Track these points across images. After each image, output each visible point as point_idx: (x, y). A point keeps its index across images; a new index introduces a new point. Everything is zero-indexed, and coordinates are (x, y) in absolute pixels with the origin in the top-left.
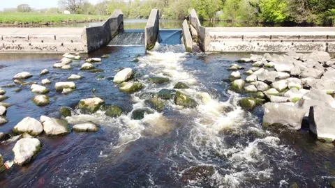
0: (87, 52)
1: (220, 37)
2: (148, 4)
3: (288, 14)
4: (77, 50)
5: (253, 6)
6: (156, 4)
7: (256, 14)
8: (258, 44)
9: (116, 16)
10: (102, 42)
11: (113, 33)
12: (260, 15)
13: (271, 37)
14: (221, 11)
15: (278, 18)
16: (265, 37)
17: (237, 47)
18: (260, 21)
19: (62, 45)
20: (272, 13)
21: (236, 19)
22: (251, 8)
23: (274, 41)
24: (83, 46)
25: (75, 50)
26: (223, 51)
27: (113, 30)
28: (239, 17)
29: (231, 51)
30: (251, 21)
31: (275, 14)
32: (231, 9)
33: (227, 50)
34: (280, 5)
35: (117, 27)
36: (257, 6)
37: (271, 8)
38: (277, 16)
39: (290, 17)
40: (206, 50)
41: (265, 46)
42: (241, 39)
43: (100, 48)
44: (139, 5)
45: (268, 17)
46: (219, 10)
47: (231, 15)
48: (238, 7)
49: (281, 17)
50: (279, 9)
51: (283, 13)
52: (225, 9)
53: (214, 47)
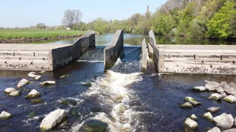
0: (52, 70)
1: (174, 56)
2: (123, 23)
3: (231, 33)
4: (44, 68)
5: (200, 25)
6: (128, 23)
7: (204, 32)
8: (211, 67)
9: (88, 36)
10: (71, 58)
11: (83, 50)
12: (207, 32)
13: (221, 57)
14: (176, 28)
15: (222, 35)
16: (216, 57)
17: (190, 69)
18: (206, 37)
19: (32, 63)
20: (217, 31)
21: (187, 35)
22: (199, 27)
23: (226, 62)
24: (49, 65)
25: (42, 68)
26: (177, 72)
27: (84, 47)
28: (190, 33)
29: (184, 72)
30: (200, 37)
31: (220, 32)
32: (183, 27)
33: (180, 72)
34: (224, 25)
35: (88, 44)
36: (204, 25)
37: (216, 28)
38: (221, 34)
39: (232, 34)
40: (159, 71)
41: (218, 69)
42: (193, 58)
43: (68, 64)
44: (117, 24)
45: (214, 34)
46: (174, 27)
47: (183, 31)
48: (188, 26)
49: (224, 34)
50: (223, 28)
51: (226, 31)
52: (178, 27)
53: (167, 69)
